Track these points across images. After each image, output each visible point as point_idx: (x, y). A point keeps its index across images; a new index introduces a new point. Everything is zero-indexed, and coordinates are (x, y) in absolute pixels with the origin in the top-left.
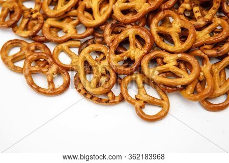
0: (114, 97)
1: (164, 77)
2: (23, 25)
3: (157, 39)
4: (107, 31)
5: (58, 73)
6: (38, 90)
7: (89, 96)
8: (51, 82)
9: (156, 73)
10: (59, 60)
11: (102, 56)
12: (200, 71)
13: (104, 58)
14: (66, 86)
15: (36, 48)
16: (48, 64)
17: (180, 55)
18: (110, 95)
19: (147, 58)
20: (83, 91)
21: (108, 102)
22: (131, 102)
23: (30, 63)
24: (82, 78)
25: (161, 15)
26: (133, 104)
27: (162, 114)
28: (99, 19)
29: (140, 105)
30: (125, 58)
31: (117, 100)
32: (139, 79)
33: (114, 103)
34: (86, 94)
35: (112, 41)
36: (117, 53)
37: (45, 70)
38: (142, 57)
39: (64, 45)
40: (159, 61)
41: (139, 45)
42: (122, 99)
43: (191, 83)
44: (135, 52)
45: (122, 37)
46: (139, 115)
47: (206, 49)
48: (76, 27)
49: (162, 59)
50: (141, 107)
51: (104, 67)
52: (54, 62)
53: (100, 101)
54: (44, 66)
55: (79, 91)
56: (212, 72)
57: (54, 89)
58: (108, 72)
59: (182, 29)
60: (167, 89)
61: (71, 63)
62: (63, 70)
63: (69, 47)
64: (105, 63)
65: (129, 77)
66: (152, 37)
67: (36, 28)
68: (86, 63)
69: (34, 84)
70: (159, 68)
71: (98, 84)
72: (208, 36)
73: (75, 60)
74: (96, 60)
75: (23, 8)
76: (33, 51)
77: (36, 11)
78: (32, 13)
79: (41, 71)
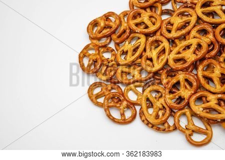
0: (169, 127)
1: (207, 112)
2: (103, 71)
3: (203, 81)
4: (164, 76)
5: (128, 107)
6: (114, 120)
7: (151, 126)
8: (123, 115)
9: (201, 109)
10: (128, 98)
11: (160, 94)
13: (161, 96)
14: (134, 117)
15: (112, 88)
16: (120, 100)
17: (220, 96)
18: (166, 125)
19: (194, 97)
20: (146, 121)
21: (164, 130)
22: (182, 131)
23: (108, 101)
24: (145, 112)
25: (205, 62)
26: (184, 132)
27: (207, 140)
28: (157, 66)
29: (189, 133)
30: (177, 97)
31: (171, 129)
32: (188, 113)
33: (169, 131)
34: (148, 123)
35: (168, 83)
36: (171, 92)
37: (118, 105)
38: (190, 97)
39: (132, 86)
40: (204, 99)
41: (188, 86)
42: (175, 128)
44: (185, 93)
45: (174, 81)
46: (188, 141)
48: (141, 71)
49: (206, 97)
50: (190, 135)
51: (162, 104)
52: (125, 99)
53: (158, 129)
54: (117, 103)
55: (143, 121)
57: (125, 120)
58: (164, 107)
59: (222, 74)
60: (210, 122)
61: (137, 100)
62: (131, 105)
63: (136, 87)
64: (162, 100)
65: (181, 112)
66: (198, 80)
67: (112, 73)
68: (148, 100)
69: (111, 116)
70: (203, 105)
71: (157, 117)
73: (140, 97)
74: (156, 98)
75: (103, 59)
76: (110, 91)
77: (112, 61)
78: (109, 62)
79: (115, 106)
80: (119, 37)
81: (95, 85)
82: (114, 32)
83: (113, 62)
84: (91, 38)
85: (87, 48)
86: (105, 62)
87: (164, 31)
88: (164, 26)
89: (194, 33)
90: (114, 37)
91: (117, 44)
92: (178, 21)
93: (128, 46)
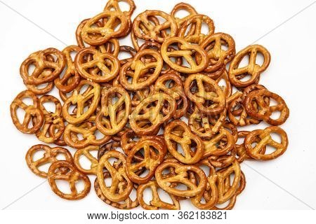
0: (131, 202)
2: (45, 131)
3: (170, 146)
4: (124, 140)
5: (79, 178)
7: (109, 202)
8: (73, 189)
9: (169, 184)
10: (80, 167)
11: (120, 162)
12: (207, 181)
14: (87, 191)
15: (58, 153)
17: (189, 168)
18: (128, 201)
19: (161, 168)
20: (102, 197)
21: (125, 208)
24: (101, 183)
28: (116, 128)
31: (134, 205)
32: (154, 187)
33: (131, 208)
34: (105, 200)
35: (130, 149)
38: (156, 168)
39: (84, 150)
42: (138, 205)
43: (199, 194)
44: (150, 163)
45: (137, 148)
47: (212, 160)
48: (94, 132)
49: (174, 169)
51: (122, 176)
52: (77, 169)
53: (118, 206)
54: (65, 173)
55: (100, 196)
56: (217, 183)
57: (76, 195)
58: (124, 179)
59: (192, 140)
60: (179, 198)
61: (91, 168)
62: (84, 176)
63: (88, 151)
64: (121, 170)
65: (144, 186)
68: (105, 168)
70: (171, 179)
71: (117, 191)
72: (215, 148)
73: (95, 165)
74: (114, 166)
75: (45, 112)
76: (55, 156)
77: (56, 117)
78: (53, 119)
79: (64, 179)
80: (65, 83)
81: (36, 149)
82: (58, 76)
83: (59, 119)
84: (27, 83)
85: (21, 96)
86: (48, 119)
87: (123, 80)
88: (123, 73)
89: (159, 84)
90: (58, 83)
91: (63, 94)
92: (140, 67)
93: (77, 97)
